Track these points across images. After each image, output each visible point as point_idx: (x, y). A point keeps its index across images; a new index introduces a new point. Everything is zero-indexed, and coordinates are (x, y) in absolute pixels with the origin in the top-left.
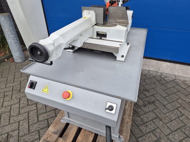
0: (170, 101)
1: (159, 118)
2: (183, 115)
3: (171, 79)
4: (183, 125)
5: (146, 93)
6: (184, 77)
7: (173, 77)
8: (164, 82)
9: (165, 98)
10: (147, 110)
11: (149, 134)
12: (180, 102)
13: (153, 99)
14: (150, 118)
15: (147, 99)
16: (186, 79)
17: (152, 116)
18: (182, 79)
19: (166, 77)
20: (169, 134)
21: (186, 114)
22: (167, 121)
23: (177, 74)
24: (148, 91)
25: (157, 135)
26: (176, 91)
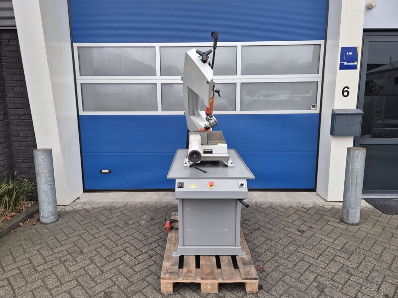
0: (274, 224)
1: (270, 239)
2: (290, 232)
3: (268, 206)
4: (293, 239)
5: (248, 222)
6: (280, 202)
7: (269, 203)
8: (262, 210)
9: (268, 223)
10: (255, 236)
11: (266, 253)
12: (283, 223)
13: (257, 226)
14: (261, 242)
15: (251, 227)
16: (281, 204)
17: (262, 239)
18: (278, 204)
19: (262, 205)
20: (284, 249)
21: (292, 231)
22: (278, 240)
23: (272, 201)
24: (248, 220)
25: (273, 251)
26: (276, 215)
